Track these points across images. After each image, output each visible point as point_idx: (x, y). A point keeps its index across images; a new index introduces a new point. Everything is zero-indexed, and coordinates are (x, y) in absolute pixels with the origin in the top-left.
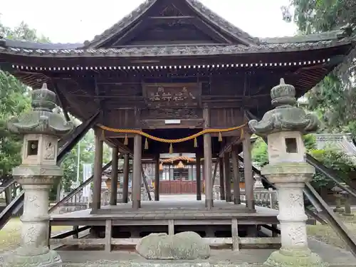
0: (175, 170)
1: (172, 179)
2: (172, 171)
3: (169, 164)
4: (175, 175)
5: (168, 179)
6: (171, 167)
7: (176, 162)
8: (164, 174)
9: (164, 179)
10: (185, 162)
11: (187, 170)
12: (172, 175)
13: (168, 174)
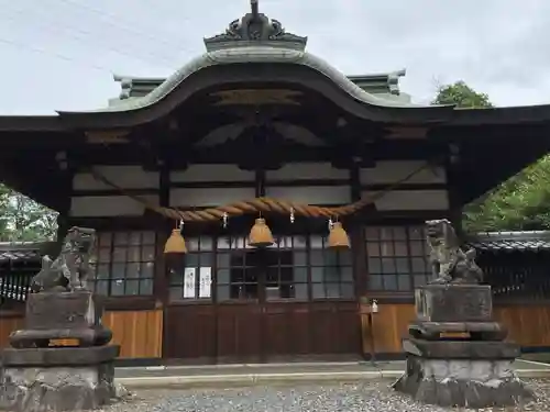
0: (236, 256)
1: (224, 295)
2: (224, 261)
3: (212, 229)
4: (235, 275)
5: (206, 292)
6: (222, 244)
7: (242, 224)
8: (190, 271)
9: (189, 292)
10: (278, 223)
11: (288, 255)
12: (224, 277)
13: (206, 272)
